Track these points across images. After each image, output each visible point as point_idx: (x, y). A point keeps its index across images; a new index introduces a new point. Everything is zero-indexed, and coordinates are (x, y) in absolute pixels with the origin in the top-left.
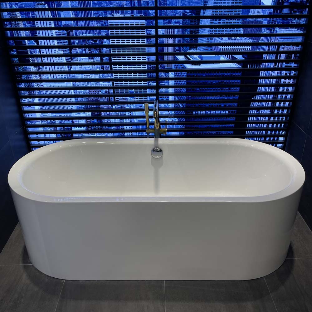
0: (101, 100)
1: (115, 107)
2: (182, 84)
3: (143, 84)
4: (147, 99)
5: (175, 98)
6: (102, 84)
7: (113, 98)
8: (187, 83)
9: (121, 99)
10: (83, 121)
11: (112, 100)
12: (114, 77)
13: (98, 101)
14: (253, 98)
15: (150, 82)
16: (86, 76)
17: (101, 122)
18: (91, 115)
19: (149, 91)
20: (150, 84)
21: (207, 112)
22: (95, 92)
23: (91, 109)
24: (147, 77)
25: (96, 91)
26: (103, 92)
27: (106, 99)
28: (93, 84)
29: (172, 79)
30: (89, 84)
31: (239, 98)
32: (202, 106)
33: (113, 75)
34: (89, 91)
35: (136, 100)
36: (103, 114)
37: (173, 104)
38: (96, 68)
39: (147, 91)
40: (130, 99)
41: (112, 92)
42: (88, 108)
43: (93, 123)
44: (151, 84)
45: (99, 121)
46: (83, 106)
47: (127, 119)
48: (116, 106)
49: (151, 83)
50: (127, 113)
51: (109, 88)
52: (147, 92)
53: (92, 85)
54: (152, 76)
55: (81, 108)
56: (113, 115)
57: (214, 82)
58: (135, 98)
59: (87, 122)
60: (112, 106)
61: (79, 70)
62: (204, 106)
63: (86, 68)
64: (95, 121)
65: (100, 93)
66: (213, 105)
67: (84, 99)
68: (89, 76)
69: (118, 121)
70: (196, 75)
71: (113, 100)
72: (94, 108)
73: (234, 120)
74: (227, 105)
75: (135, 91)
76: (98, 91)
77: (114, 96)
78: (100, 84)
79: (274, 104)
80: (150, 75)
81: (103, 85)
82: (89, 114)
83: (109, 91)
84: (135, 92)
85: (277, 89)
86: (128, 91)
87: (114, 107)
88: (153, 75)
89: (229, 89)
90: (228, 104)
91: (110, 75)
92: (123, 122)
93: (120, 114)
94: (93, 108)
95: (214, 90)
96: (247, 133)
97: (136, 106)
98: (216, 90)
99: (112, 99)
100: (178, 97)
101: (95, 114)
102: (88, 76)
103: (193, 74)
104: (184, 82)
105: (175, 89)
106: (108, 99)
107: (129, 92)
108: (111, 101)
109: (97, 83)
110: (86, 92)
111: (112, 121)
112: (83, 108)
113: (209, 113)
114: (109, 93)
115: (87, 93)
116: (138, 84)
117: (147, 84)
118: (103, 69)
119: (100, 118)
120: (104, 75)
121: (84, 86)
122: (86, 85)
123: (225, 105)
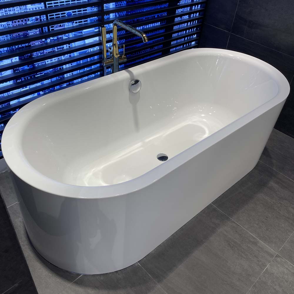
0: (31, 33)
1: (50, 40)
4: (87, 21)
5: (116, 15)
6: (30, 8)
7: (46, 28)
9: (57, 28)
10: (9, 72)
11: (45, 31)
13: (26, 35)
14: (178, 4)
17: (34, 66)
18: (20, 59)
19: (89, 10)
22: (21, 23)
23: (18, 52)
25: (22, 21)
26: (31, 21)
27: (37, 31)
28: (17, 10)
31: (169, 5)
32: (140, 20)
34: (13, 23)
35: (75, 25)
36: (35, 54)
39: (86, 10)
40: (68, 25)
41: (45, 17)
42: (13, 50)
43: (23, 70)
45: (31, 66)
46: (6, 49)
47: (66, 55)
48: (51, 38)
50: (66, 47)
51: (40, 13)
52: (87, 11)
53: (17, 12)
55: (3, 52)
56: (48, 52)
58: (74, 22)
59: (14, 71)
60: (46, 39)
62: (142, 19)
64: (26, 67)
65: (29, 23)
66: (149, 17)
67: (6, 36)
69: (55, 60)
71: (47, 31)
72: (23, 47)
73: (164, 31)
74: (160, 15)
75: (73, 12)
76: (26, 20)
77: (48, 25)
78: (27, 8)
79: (191, 8)
81: (31, 10)
82: (16, 59)
83: (40, 17)
84: (73, 14)
86: (65, 13)
87: (49, 41)
90: (160, 14)
92: (62, 60)
93: (58, 49)
94: (20, 48)
97: (75, 34)
99: (46, 29)
100: (118, 13)
101: (24, 57)
105: (115, 3)
106: (40, 30)
107: (66, 15)
108: (44, 32)
109: (23, 7)
110: (8, 24)
111: (48, 62)
112: (6, 51)
113: (145, 27)
114: (41, 20)
115: (9, 26)
116: (76, 1)
117: (87, 0)
119: (31, 61)
121: (5, 15)
122: (6, 12)
123: (158, 16)
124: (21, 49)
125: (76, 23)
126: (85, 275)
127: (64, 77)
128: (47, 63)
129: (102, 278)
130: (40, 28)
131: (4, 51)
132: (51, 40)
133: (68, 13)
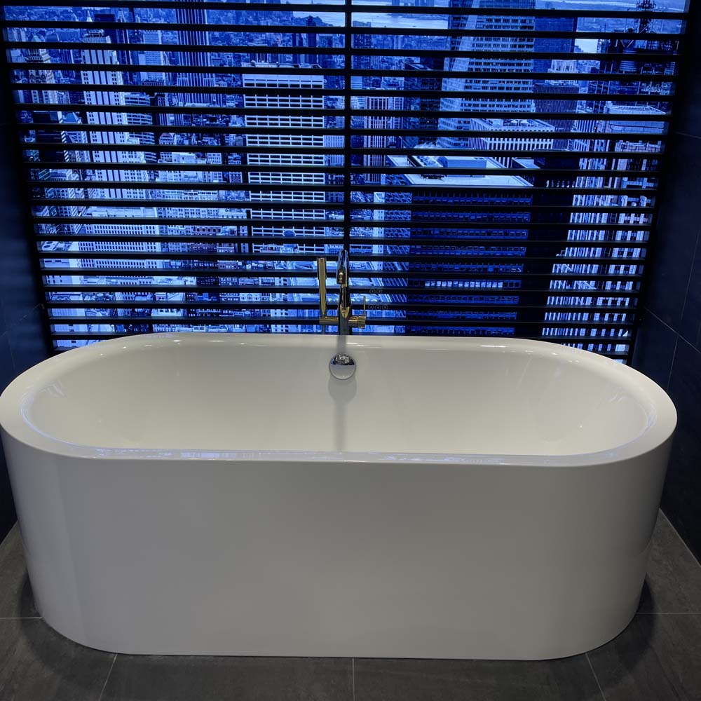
0: (222, 249)
1: (250, 267)
2: (400, 218)
3: (314, 216)
4: (322, 250)
5: (385, 251)
6: (223, 213)
7: (247, 245)
8: (412, 218)
10: (178, 297)
11: (244, 251)
12: (251, 199)
13: (212, 251)
14: (557, 255)
15: (331, 213)
16: (188, 196)
17: (219, 299)
18: (197, 282)
19: (327, 232)
20: (330, 216)
21: (456, 283)
22: (206, 232)
23: (196, 270)
24: (324, 201)
25: (209, 230)
26: (223, 233)
27: (230, 249)
28: (203, 213)
29: (379, 207)
30: (195, 213)
31: (527, 254)
33: (249, 195)
34: (194, 230)
35: (298, 251)
36: (223, 281)
37: (382, 263)
38: (211, 178)
39: (323, 233)
40: (284, 249)
41: (246, 232)
42: (190, 268)
43: (201, 301)
44: (332, 218)
45: (213, 299)
46: (179, 264)
47: (278, 295)
48: (253, 264)
49: (333, 215)
50: (278, 281)
51: (238, 223)
52: (324, 235)
53: (202, 217)
54: (335, 199)
55: (174, 267)
56: (246, 284)
57: (473, 217)
58: (296, 248)
59: (187, 298)
60: (244, 264)
61: (174, 181)
62: (450, 269)
63: (189, 177)
64: (206, 297)
65: (219, 234)
66: (469, 269)
67: (182, 246)
68: (196, 196)
69: (256, 297)
70: (432, 201)
71: (247, 250)
72: (205, 267)
73: (517, 302)
74: (501, 269)
75: (297, 232)
76: (214, 230)
77: (250, 241)
78: (219, 213)
79: (604, 270)
80: (332, 198)
81: (225, 217)
82: (191, 281)
83: (238, 230)
84: (296, 234)
85: (610, 236)
86: (281, 232)
87: (248, 267)
88: (337, 198)
89: (506, 234)
90: (503, 266)
91: (242, 194)
92: (269, 301)
93: (263, 283)
94: (201, 267)
95: (471, 234)
96: (546, 332)
97: (298, 266)
98: (477, 234)
99: (245, 247)
100: (391, 248)
101: (205, 282)
102: (194, 197)
103: (427, 198)
104: (406, 215)
105: (385, 231)
106: (235, 249)
107: (283, 234)
108: (242, 252)
109: (213, 210)
110: (187, 231)
111: (244, 297)
112: (179, 267)
113: (461, 285)
114: (239, 234)
115: (189, 233)
116: (303, 215)
117: (324, 218)
118: (228, 181)
119: (216, 290)
120: (229, 195)
121: (184, 217)
122: (187, 215)
123: (496, 270)
124: (202, 270)
125: (301, 249)
128: (241, 300)
130: (236, 245)
131: (176, 266)
132: (253, 267)
133: (287, 232)
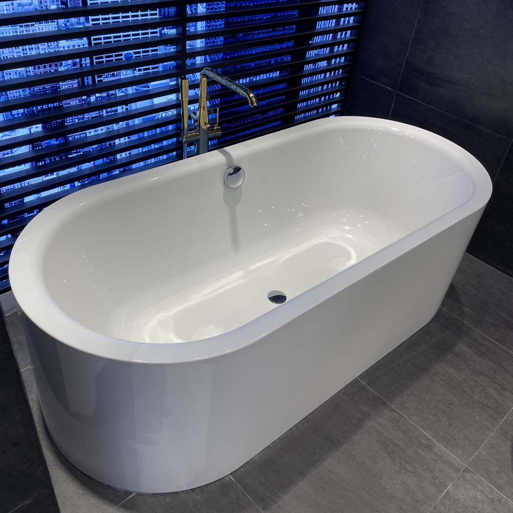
0: (64, 86)
1: (94, 98)
2: (217, 26)
3: (150, 34)
4: (157, 68)
5: (206, 59)
6: (65, 45)
7: (90, 78)
8: (225, 24)
9: (107, 78)
10: (24, 149)
11: (88, 83)
12: (91, 23)
13: (55, 90)
15: (163, 29)
16: (24, 29)
17: (67, 141)
18: (43, 127)
19: (162, 50)
20: (163, 32)
21: (252, 78)
22: (48, 69)
23: (41, 116)
24: (157, 16)
25: (50, 66)
26: (65, 66)
27: (74, 83)
28: (43, 49)
29: (201, 18)
30: (33, 51)
31: (295, 45)
32: (246, 67)
33: (88, 19)
34: (35, 69)
35: (137, 73)
36: (69, 121)
38: (48, 4)
39: (157, 50)
40: (125, 74)
41: (88, 61)
42: (34, 113)
43: (48, 146)
44: (165, 34)
45: (61, 140)
46: (21, 111)
47: (121, 123)
48: (97, 95)
49: (165, 30)
50: (120, 109)
51: (80, 55)
52: (158, 52)
53: (42, 52)
54: (166, 13)
55: (16, 116)
56: (92, 117)
57: (265, 18)
58: (135, 70)
59: (33, 148)
60: (89, 96)
61: (6, 12)
62: (249, 66)
63: (23, 6)
64: (54, 142)
65: (61, 69)
66: (260, 64)
67: (23, 91)
68: (33, 28)
69: (101, 130)
70: (239, 5)
71: (90, 83)
72: (49, 109)
73: (286, 86)
74: (279, 60)
75: (135, 53)
76: (56, 65)
77: (92, 73)
78: (60, 45)
79: (332, 50)
80: (164, 12)
81: (66, 49)
82: (37, 128)
83: (81, 61)
84: (134, 55)
86: (121, 55)
87: (93, 98)
88: (169, 12)
89: (284, 30)
90: (280, 58)
91: (82, 19)
92: (113, 131)
93: (107, 112)
94: (46, 109)
95: (263, 33)
97: (138, 88)
98: (267, 33)
99: (88, 80)
100: (210, 56)
101: (51, 125)
102: (31, 28)
103: (236, 3)
104: (220, 24)
105: (206, 40)
106: (78, 82)
107: (123, 57)
108: (86, 84)
109: (53, 44)
110: (27, 71)
111: (91, 133)
112: (22, 114)
113: (254, 79)
114: (81, 65)
115: (28, 74)
116: (140, 35)
117: (158, 35)
118: (66, 5)
119: (62, 132)
120: (68, 21)
121: (22, 55)
122: (25, 52)
123: (276, 61)
124: (46, 112)
125: (140, 70)
126: (140, 495)
127: (115, 159)
128: (88, 135)
129: (168, 500)
130: (80, 79)
131: (18, 114)
132: (97, 98)
133: (126, 55)
